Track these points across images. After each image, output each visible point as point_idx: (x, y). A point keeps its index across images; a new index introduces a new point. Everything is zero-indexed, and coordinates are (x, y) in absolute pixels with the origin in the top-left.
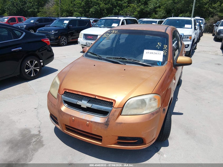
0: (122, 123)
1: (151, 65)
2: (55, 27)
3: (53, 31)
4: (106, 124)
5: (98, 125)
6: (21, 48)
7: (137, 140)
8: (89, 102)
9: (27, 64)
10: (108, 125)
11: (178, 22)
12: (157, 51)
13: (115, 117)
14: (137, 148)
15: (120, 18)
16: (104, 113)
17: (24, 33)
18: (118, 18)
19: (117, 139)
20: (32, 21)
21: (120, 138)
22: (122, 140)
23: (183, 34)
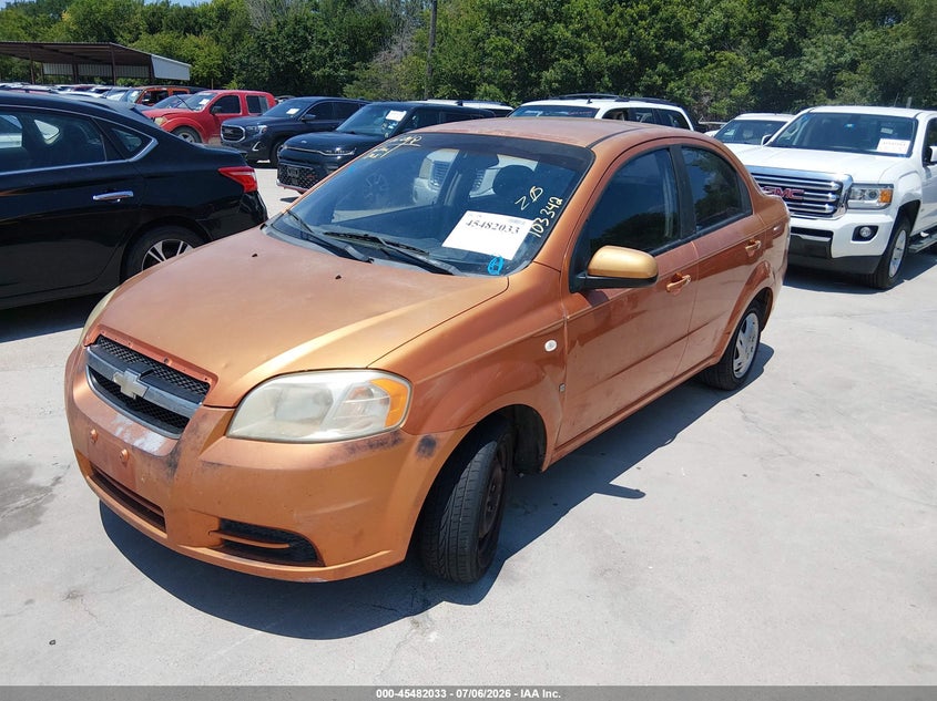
0: (219, 465)
1: (453, 268)
2: (353, 133)
3: (338, 149)
4: (171, 461)
5: (149, 465)
6: (131, 194)
7: (288, 542)
8: (145, 377)
9: (149, 252)
10: (176, 466)
11: (850, 125)
12: (511, 221)
13: (201, 439)
14: (285, 573)
15: (595, 104)
16: (173, 422)
17: (153, 142)
18: (589, 102)
19: (216, 528)
20: (293, 111)
21: (228, 526)
22: (237, 534)
23: (851, 179)
